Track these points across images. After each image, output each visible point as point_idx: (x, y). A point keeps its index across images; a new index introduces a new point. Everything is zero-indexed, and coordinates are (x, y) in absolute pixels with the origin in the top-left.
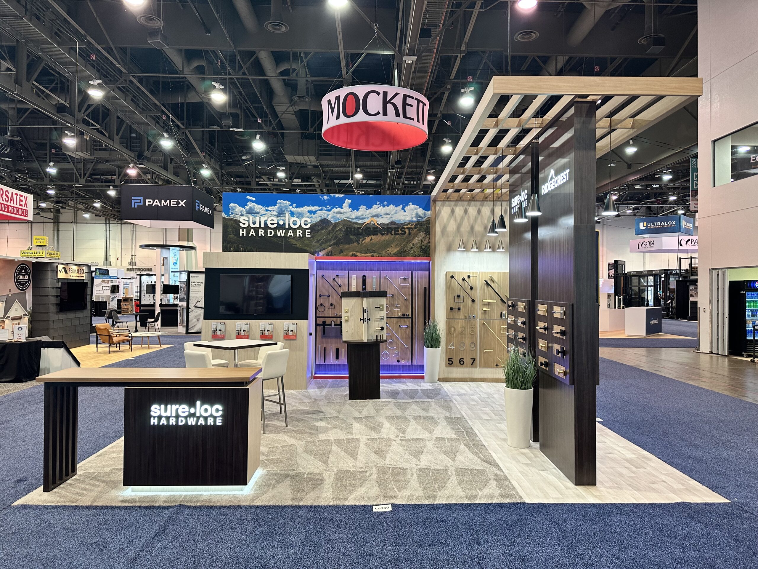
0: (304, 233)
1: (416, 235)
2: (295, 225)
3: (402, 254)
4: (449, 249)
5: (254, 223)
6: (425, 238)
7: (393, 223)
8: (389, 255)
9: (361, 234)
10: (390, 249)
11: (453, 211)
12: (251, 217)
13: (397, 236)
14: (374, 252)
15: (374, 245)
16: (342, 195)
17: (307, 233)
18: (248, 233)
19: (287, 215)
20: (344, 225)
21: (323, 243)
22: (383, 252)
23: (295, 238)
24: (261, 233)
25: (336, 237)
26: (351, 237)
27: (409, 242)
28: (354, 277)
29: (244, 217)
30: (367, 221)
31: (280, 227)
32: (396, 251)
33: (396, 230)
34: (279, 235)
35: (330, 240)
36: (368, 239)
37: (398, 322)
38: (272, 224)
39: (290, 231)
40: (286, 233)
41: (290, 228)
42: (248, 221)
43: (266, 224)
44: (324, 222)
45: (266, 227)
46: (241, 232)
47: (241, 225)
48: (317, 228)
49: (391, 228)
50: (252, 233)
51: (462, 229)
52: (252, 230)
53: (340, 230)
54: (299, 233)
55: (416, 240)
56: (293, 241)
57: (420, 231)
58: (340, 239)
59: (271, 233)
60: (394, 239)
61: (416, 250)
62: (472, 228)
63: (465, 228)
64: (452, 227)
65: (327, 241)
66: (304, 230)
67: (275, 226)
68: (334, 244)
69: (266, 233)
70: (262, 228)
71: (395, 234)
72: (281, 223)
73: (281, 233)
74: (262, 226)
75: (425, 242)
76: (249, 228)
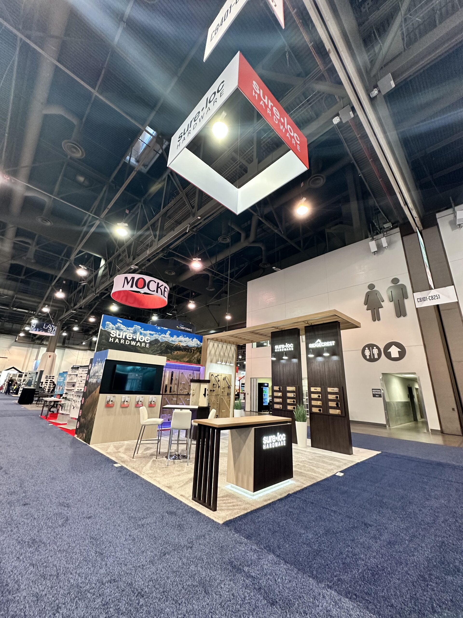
0: (146, 345)
1: (196, 353)
2: (142, 340)
3: (189, 362)
4: (211, 362)
5: (119, 335)
6: (199, 355)
7: (187, 346)
8: (184, 362)
9: (173, 350)
10: (185, 359)
11: (214, 345)
12: (118, 332)
13: (188, 353)
14: (178, 359)
15: (178, 356)
16: (166, 329)
17: (147, 345)
18: (114, 340)
19: (138, 334)
20: (166, 344)
21: (154, 352)
22: (182, 360)
23: (141, 347)
24: (122, 341)
25: (161, 349)
26: (169, 350)
27: (193, 356)
28: (168, 372)
29: (114, 331)
30: (176, 343)
31: (134, 340)
32: (187, 360)
33: (188, 349)
34: (132, 344)
35: (158, 351)
36: (176, 352)
37: (185, 397)
38: (129, 337)
39: (139, 343)
40: (136, 344)
41: (139, 341)
42: (116, 333)
43: (126, 337)
44: (156, 341)
45: (126, 339)
46: (110, 339)
47: (111, 335)
48: (152, 343)
49: (186, 349)
50: (117, 341)
51: (216, 353)
52: (117, 339)
53: (164, 346)
54: (143, 345)
55: (196, 356)
56: (139, 349)
57: (197, 351)
58: (163, 351)
59: (128, 342)
60: (187, 354)
61: (195, 360)
62: (220, 353)
63: (217, 353)
64: (213, 352)
65: (157, 351)
66: (146, 343)
67: (131, 339)
68: (160, 353)
69: (125, 342)
70: (123, 339)
71: (188, 352)
72: (134, 338)
73: (133, 343)
74: (124, 338)
75: (199, 357)
76: (115, 338)
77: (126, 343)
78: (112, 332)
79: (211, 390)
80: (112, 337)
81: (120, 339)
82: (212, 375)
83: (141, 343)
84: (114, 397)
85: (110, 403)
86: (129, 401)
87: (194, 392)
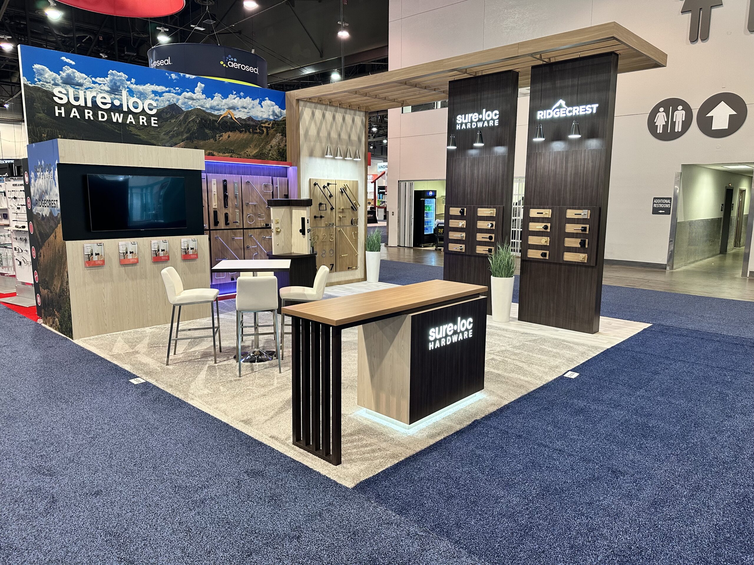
0: (149, 121)
1: (274, 136)
2: (136, 108)
3: (260, 156)
4: (311, 154)
5: (77, 99)
6: (282, 140)
7: (250, 118)
8: (248, 157)
9: (218, 129)
10: (249, 150)
11: (313, 114)
12: (71, 91)
13: (256, 135)
14: (232, 152)
15: (231, 143)
16: (194, 77)
17: (153, 122)
18: (68, 112)
19: (124, 93)
20: (197, 116)
21: (173, 137)
22: (242, 153)
23: (137, 126)
24: (88, 114)
25: (189, 130)
26: (207, 131)
27: (267, 143)
28: (214, 181)
29: (59, 89)
30: (223, 113)
31: (118, 109)
32: (255, 152)
33: (254, 127)
34: (115, 120)
35: (181, 133)
36: (225, 136)
37: (261, 233)
38: (104, 103)
39: (130, 116)
40: (125, 118)
41: (130, 112)
42: (67, 95)
43: (94, 102)
44: (173, 108)
45: (95, 107)
46: (57, 111)
47: (56, 99)
48: (164, 116)
49: (249, 125)
50: (74, 113)
51: (321, 134)
52: (74, 110)
53: (193, 120)
54: (143, 120)
55: (274, 142)
56: (134, 131)
57: (276, 131)
58: (194, 133)
59: (103, 116)
60: (252, 138)
61: (274, 153)
62: (329, 134)
63: (324, 134)
64: (313, 132)
65: (179, 134)
66: (149, 117)
67: (108, 106)
68: (187, 139)
69: (95, 115)
70: (89, 108)
71: (254, 133)
72: (117, 103)
73: (117, 118)
74: (89, 104)
75: (282, 145)
76: (68, 106)
77: (100, 119)
78: (56, 91)
79: (315, 217)
80: (60, 106)
81: (81, 110)
82: (315, 184)
83: (136, 116)
84: (100, 245)
85: (95, 258)
86: (135, 251)
87: (278, 226)
